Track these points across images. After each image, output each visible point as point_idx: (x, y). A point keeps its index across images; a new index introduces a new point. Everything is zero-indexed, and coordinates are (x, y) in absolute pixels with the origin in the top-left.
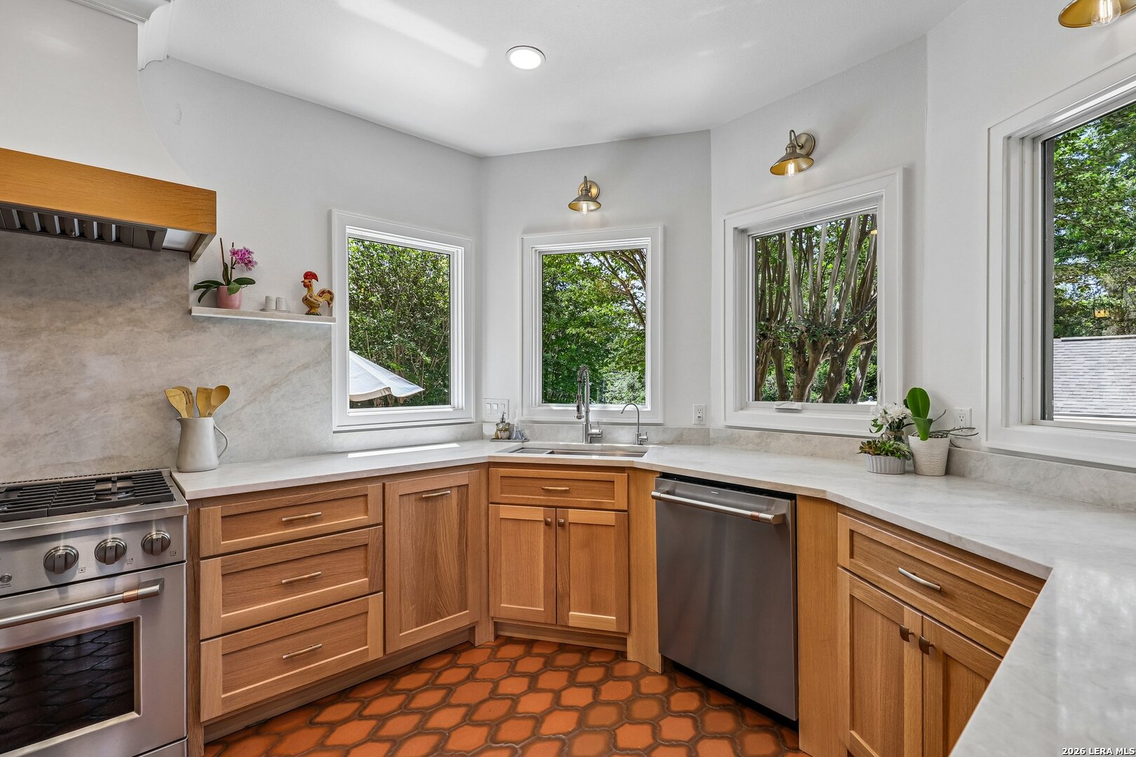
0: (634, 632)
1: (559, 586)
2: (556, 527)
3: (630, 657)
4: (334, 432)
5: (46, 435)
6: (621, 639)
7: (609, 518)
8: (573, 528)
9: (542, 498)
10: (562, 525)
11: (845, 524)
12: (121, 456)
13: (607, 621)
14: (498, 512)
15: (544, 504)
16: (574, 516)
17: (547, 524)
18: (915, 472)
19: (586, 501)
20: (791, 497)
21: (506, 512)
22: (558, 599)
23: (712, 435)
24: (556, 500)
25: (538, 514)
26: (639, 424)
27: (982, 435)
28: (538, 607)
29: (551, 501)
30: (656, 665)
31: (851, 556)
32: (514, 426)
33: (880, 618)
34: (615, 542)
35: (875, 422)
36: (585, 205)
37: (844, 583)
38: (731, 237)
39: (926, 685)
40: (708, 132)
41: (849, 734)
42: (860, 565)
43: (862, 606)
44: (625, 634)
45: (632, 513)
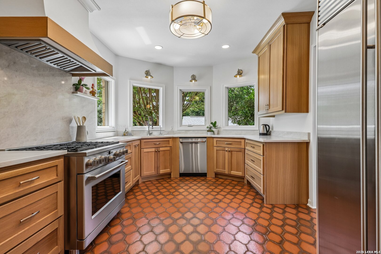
0: (173, 172)
1: (158, 165)
2: (157, 152)
3: (172, 177)
4: (96, 132)
5: (47, 130)
6: (170, 174)
7: (168, 148)
8: (160, 152)
9: (154, 146)
10: (159, 151)
11: (215, 140)
12: (61, 137)
13: (168, 170)
14: (143, 150)
16: (161, 149)
17: (156, 152)
19: (164, 145)
20: (206, 138)
21: (145, 150)
22: (157, 168)
23: (175, 132)
25: (153, 150)
26: (161, 130)
27: (222, 128)
28: (153, 171)
29: (156, 146)
30: (179, 176)
31: (216, 144)
32: (129, 132)
33: (221, 151)
34: (169, 154)
35: (208, 127)
36: (149, 77)
37: (215, 148)
38: (179, 91)
39: (229, 156)
40: (173, 67)
41: (216, 170)
42: (218, 145)
43: (218, 150)
44: (171, 172)
45: (172, 147)
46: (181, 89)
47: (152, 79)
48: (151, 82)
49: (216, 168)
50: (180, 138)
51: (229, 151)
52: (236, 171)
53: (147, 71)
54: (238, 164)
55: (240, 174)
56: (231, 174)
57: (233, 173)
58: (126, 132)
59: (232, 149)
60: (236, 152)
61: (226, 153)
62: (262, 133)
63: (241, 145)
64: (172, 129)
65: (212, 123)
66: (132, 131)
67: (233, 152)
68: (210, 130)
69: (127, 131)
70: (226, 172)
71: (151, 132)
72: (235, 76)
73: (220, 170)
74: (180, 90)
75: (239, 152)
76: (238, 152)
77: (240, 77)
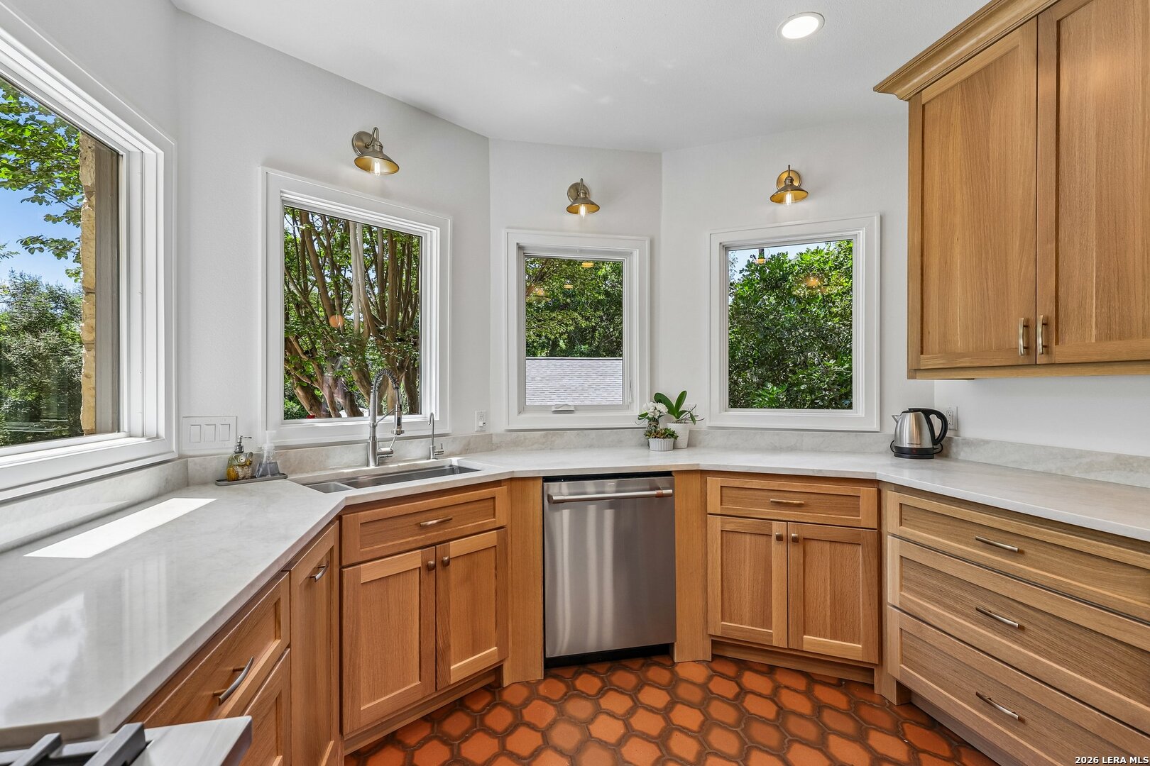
0: (510, 657)
1: (440, 641)
2: (436, 570)
3: (507, 682)
6: (496, 670)
7: (490, 538)
8: (452, 565)
9: (421, 538)
10: (446, 564)
11: (713, 484)
13: (489, 654)
14: (356, 575)
15: (421, 544)
16: (456, 548)
17: (430, 568)
18: (675, 447)
19: (469, 526)
21: (371, 571)
22: (438, 658)
23: (495, 440)
24: (433, 536)
25: (414, 560)
26: (433, 436)
27: (707, 419)
28: (412, 683)
29: (429, 539)
30: (538, 673)
31: (721, 505)
32: (260, 456)
33: (748, 537)
34: (494, 565)
35: (643, 416)
36: (378, 166)
37: (716, 524)
38: (514, 250)
39: (791, 561)
40: (485, 139)
41: (719, 626)
42: (731, 508)
43: (730, 535)
44: (502, 661)
45: (509, 527)
46: (522, 243)
47: (394, 182)
48: (384, 193)
49: (723, 619)
50: (548, 479)
51: (795, 540)
52: (828, 634)
53: (359, 136)
54: (838, 603)
55: (853, 649)
56: (806, 648)
57: (813, 642)
58: (243, 459)
59: (808, 532)
60: (827, 546)
61: (777, 550)
62: (915, 446)
63: (856, 510)
64: (481, 424)
65: (659, 398)
66: (278, 448)
67: (814, 547)
68: (655, 430)
69: (246, 450)
70: (777, 635)
71: (388, 449)
72: (777, 199)
73: (743, 627)
74: (520, 248)
75: (847, 548)
76: (838, 546)
77: (796, 199)
